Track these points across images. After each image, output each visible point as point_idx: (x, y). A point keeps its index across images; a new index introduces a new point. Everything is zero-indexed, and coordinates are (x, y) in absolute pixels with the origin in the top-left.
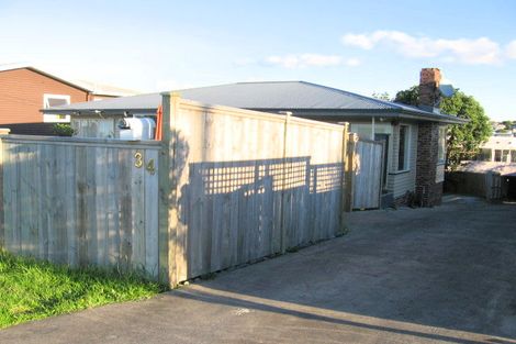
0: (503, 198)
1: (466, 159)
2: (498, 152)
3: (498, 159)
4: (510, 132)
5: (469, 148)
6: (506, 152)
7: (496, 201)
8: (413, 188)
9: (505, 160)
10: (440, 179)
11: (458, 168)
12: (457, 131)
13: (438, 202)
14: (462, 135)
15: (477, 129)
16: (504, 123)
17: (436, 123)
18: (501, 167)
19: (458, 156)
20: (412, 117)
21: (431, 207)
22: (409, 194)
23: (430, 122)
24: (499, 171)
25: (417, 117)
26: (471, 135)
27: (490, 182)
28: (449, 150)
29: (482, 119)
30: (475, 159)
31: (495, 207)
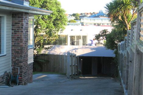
0: (79, 74)
1: (48, 44)
2: (72, 38)
3: (73, 44)
4: (79, 22)
5: (50, 35)
6: (79, 37)
7: (75, 76)
8: (9, 69)
9: (78, 44)
10: (31, 61)
11: (43, 52)
12: (41, 22)
13: (30, 80)
14: (45, 24)
15: (56, 19)
16: (74, 15)
17: (27, 14)
18: (75, 49)
19: (42, 41)
20: (7, 8)
21: (25, 84)
22: (7, 74)
23: (22, 13)
24: (74, 52)
25: (11, 9)
26: (52, 25)
27: (69, 62)
28: (35, 37)
29: (59, 11)
30: (55, 43)
31: (74, 81)
